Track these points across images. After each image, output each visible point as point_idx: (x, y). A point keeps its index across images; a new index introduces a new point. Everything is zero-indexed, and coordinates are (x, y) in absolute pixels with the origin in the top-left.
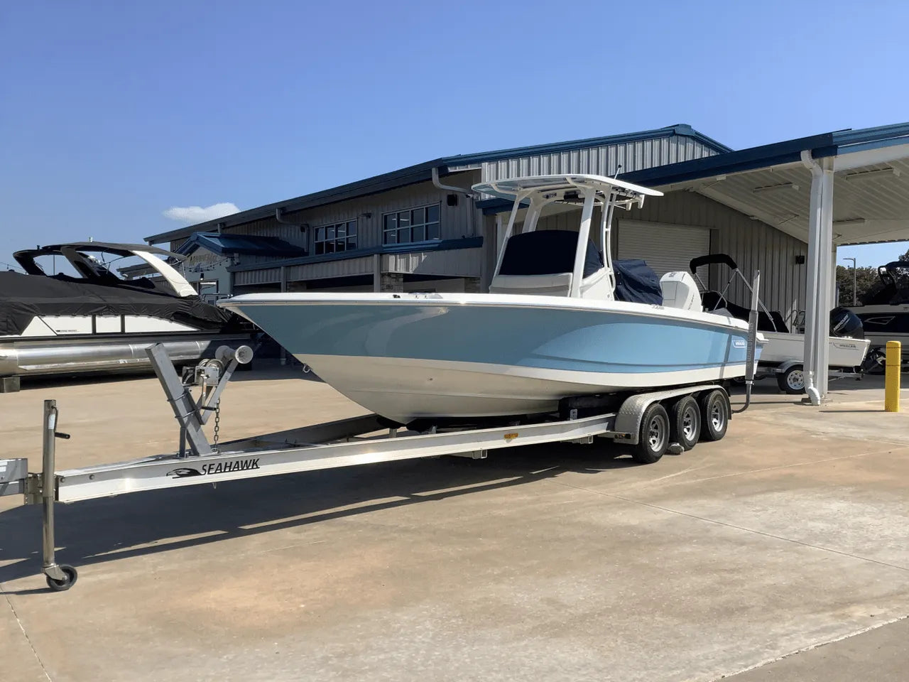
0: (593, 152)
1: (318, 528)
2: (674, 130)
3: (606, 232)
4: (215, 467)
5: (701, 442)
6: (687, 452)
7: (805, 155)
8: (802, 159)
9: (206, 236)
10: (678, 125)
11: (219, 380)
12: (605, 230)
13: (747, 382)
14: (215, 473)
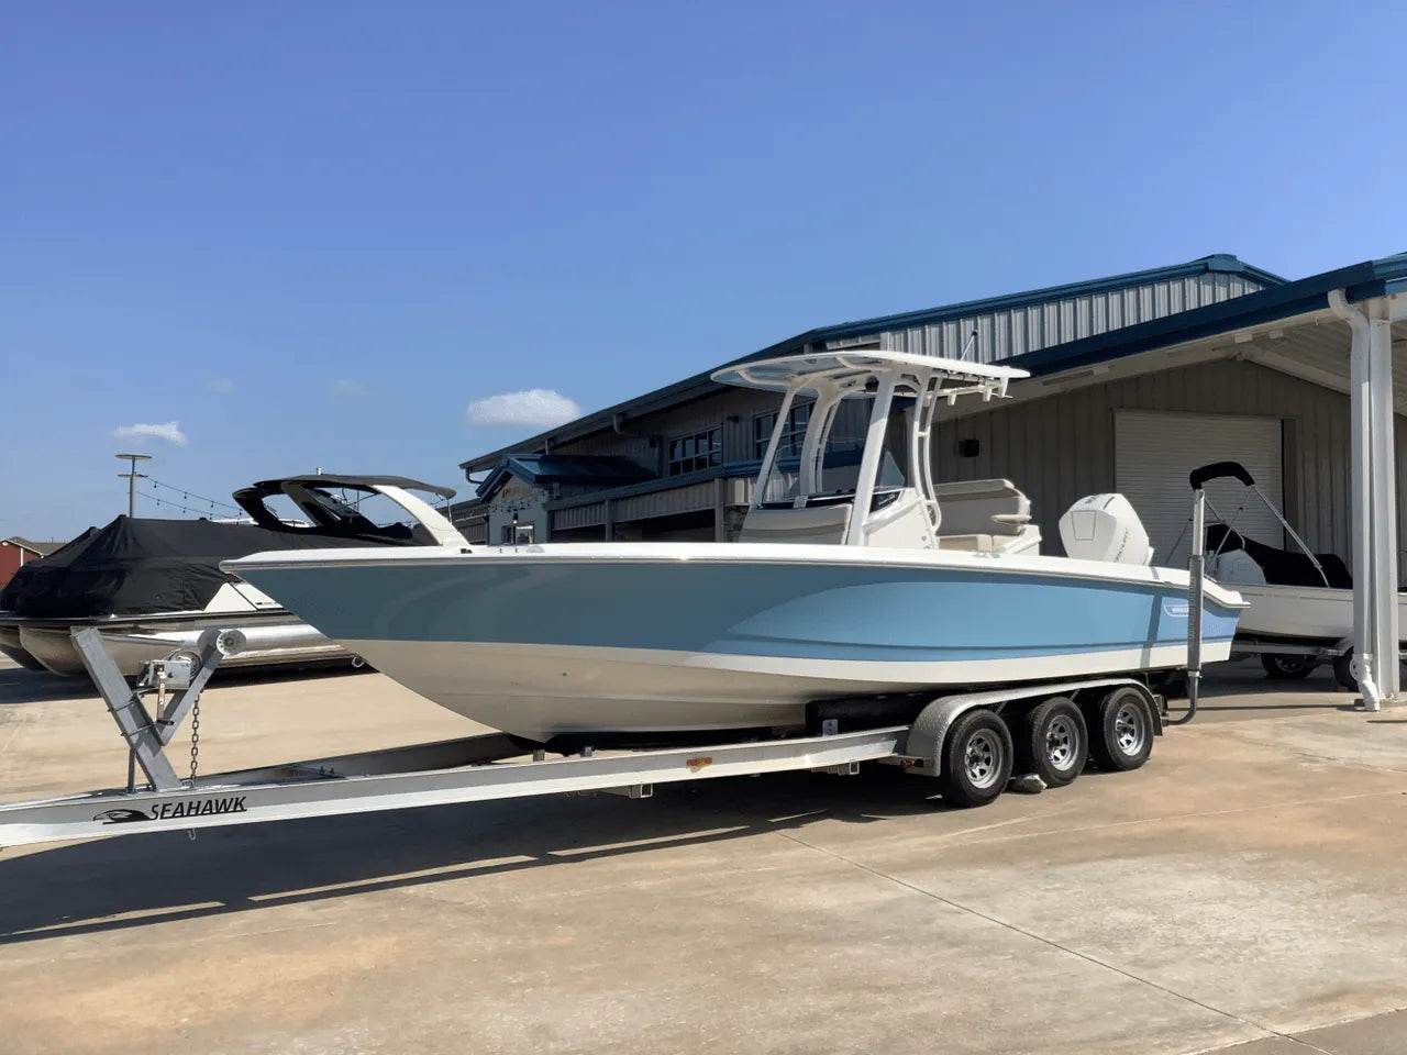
0: (1067, 307)
1: (349, 902)
2: (1206, 264)
3: (921, 440)
4: (173, 808)
5: (1086, 774)
6: (1051, 790)
7: (1335, 297)
8: (1331, 304)
9: (519, 460)
10: (1212, 257)
11: (191, 682)
12: (916, 433)
13: (1190, 674)
14: (173, 816)
